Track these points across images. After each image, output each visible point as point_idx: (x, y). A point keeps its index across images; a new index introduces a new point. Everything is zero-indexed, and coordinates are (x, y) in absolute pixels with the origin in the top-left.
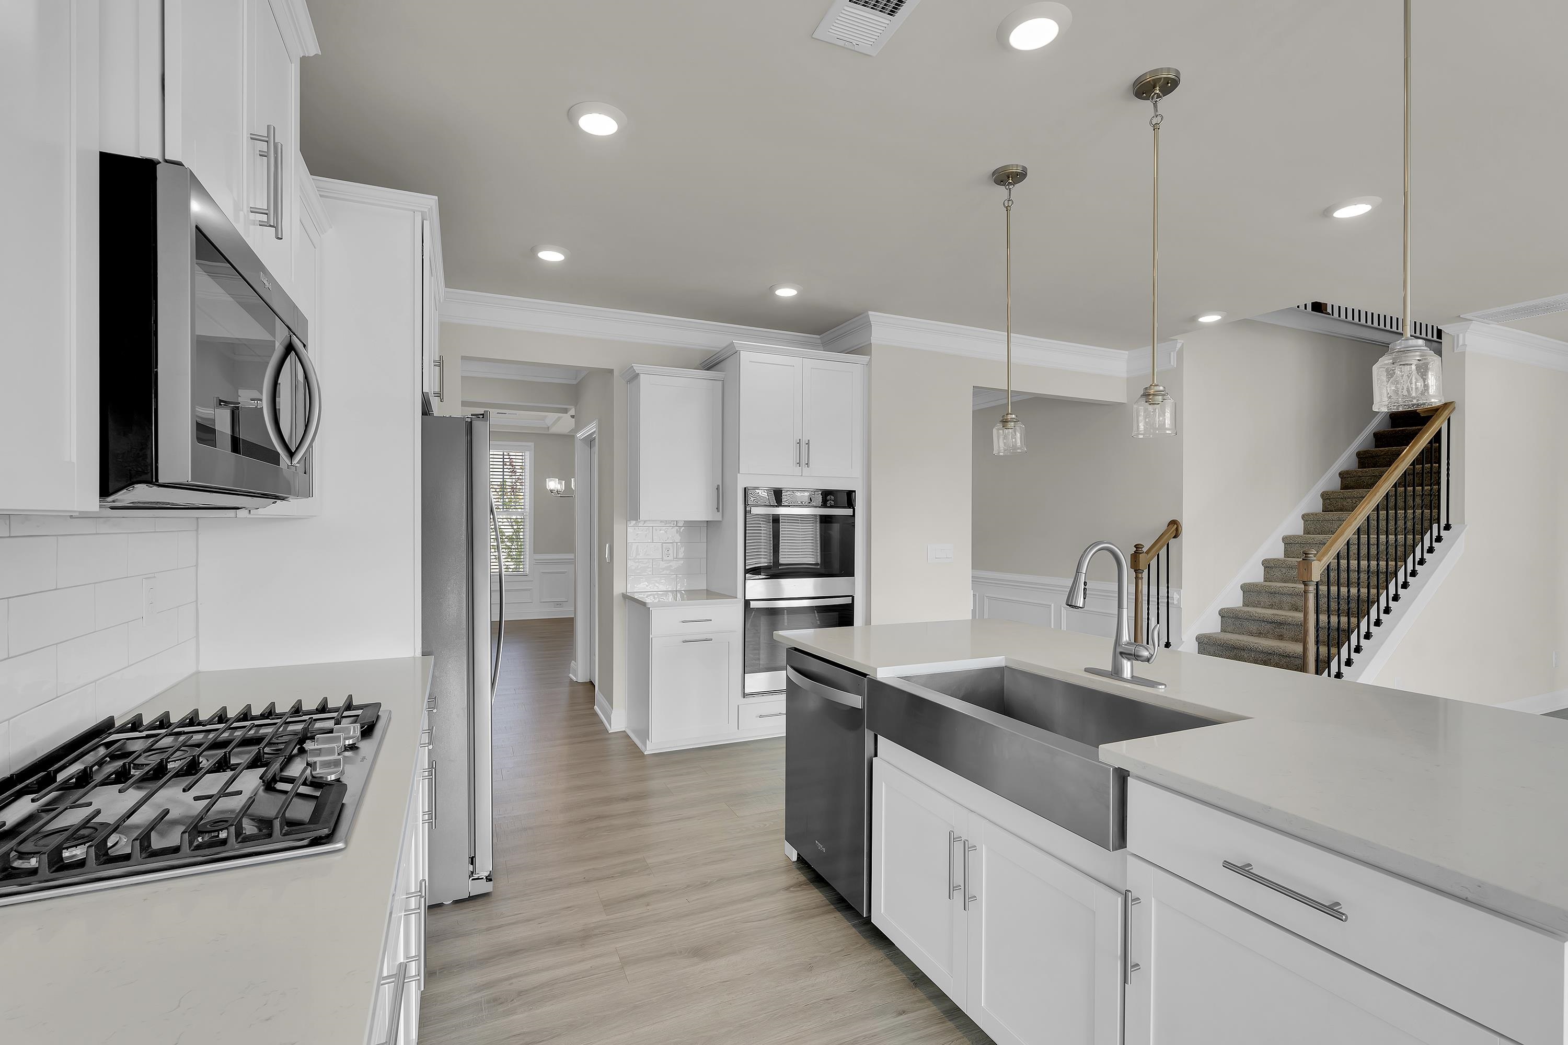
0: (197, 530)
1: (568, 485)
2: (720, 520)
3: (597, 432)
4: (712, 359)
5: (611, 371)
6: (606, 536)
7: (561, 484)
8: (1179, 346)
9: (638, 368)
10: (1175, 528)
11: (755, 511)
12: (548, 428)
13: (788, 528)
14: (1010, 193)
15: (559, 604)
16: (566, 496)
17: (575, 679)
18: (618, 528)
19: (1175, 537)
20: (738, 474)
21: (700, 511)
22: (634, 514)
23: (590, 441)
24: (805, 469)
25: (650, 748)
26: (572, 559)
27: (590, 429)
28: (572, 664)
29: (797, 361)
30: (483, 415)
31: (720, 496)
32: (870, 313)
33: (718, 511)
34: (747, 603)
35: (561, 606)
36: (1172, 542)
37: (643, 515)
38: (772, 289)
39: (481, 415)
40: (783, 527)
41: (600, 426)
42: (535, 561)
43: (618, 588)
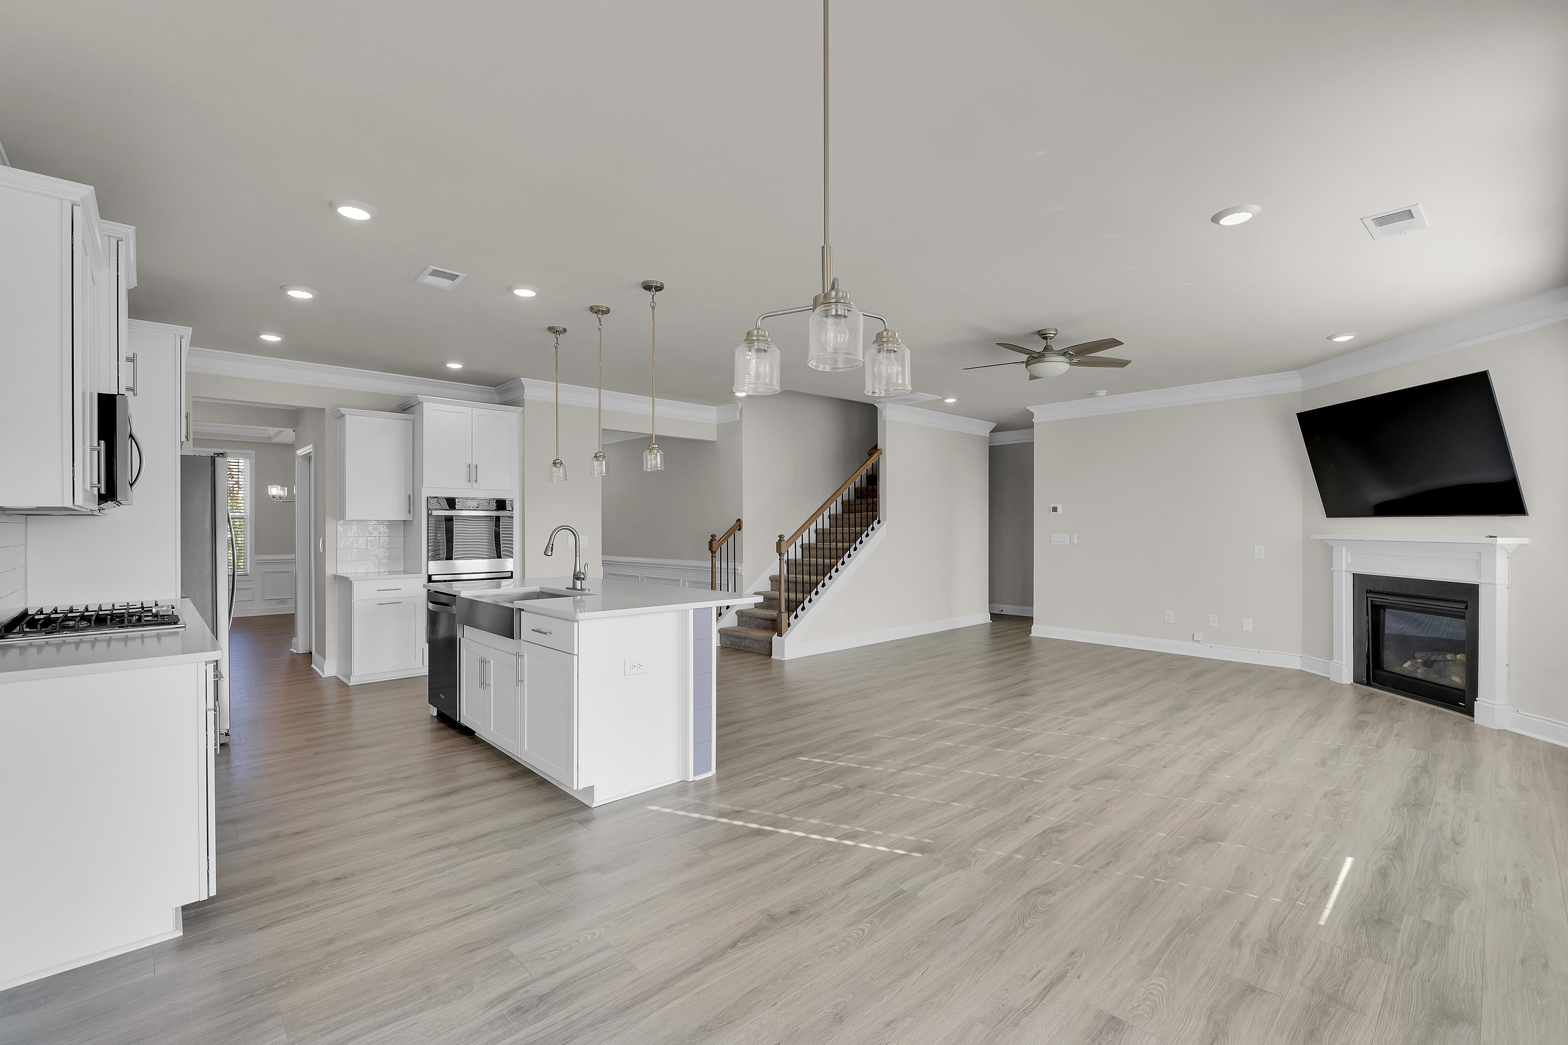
0: (27, 523)
1: (290, 491)
2: (411, 519)
3: (313, 453)
4: (406, 403)
5: (324, 409)
6: (320, 532)
7: (284, 490)
8: (740, 407)
9: (343, 410)
10: (739, 525)
11: (435, 513)
12: (271, 438)
13: (461, 525)
14: (557, 339)
15: (282, 601)
16: (289, 501)
17: (295, 651)
18: (329, 526)
19: (739, 530)
20: (422, 488)
21: (398, 514)
22: (341, 515)
23: (308, 457)
24: (474, 484)
25: (353, 682)
26: (294, 559)
27: (308, 449)
28: (293, 640)
29: (467, 410)
30: (222, 454)
31: (411, 502)
32: (521, 378)
33: (410, 513)
34: (430, 577)
35: (285, 603)
36: (737, 532)
37: (348, 516)
38: (444, 363)
39: (221, 454)
40: (456, 525)
41: (315, 448)
42: (256, 562)
43: (330, 570)
